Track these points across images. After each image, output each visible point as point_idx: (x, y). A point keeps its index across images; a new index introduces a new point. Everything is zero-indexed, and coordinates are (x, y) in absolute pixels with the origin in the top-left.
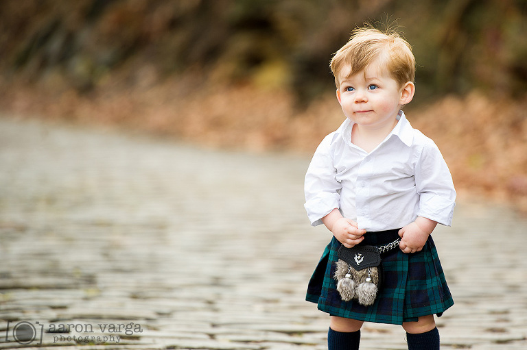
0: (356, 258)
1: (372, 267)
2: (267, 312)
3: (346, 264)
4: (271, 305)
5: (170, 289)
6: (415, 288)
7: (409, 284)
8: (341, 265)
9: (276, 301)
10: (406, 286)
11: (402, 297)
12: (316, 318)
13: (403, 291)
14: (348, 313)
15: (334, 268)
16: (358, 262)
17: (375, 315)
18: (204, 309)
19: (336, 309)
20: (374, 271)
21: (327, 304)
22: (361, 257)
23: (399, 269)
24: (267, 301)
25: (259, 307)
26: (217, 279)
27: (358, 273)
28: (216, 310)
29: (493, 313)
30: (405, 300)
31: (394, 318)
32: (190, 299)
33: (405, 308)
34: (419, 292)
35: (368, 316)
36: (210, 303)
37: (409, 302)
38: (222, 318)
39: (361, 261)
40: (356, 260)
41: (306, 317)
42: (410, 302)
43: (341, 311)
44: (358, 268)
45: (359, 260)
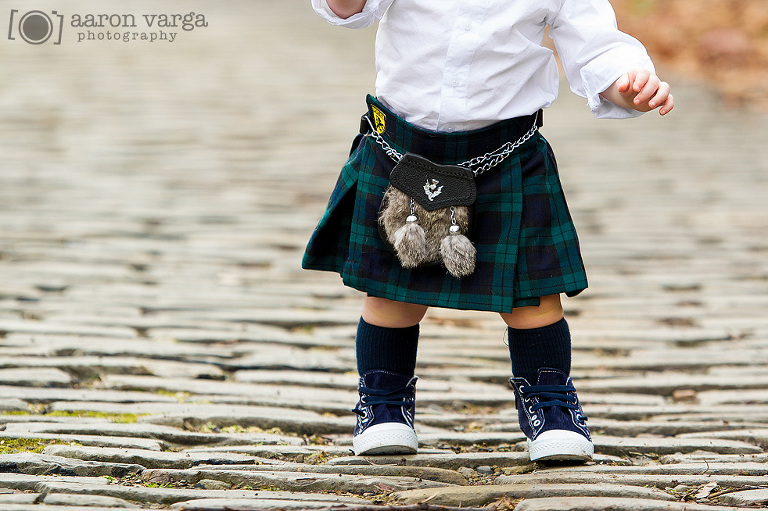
0: (426, 188)
1: (457, 206)
2: (246, 284)
3: (405, 198)
4: (254, 274)
5: (64, 242)
6: (535, 243)
7: (524, 234)
8: (395, 199)
9: (264, 265)
10: (520, 238)
11: (512, 260)
12: (340, 297)
13: (513, 249)
14: (403, 292)
15: (377, 205)
16: (431, 196)
17: (458, 295)
18: (128, 281)
19: (379, 285)
20: (460, 212)
21: (361, 274)
22: (438, 186)
23: (505, 208)
24: (246, 265)
25: (232, 277)
26: (153, 223)
27: (428, 215)
28: (149, 283)
29: (671, 289)
30: (517, 265)
31: (496, 299)
32: (100, 262)
33: (516, 279)
34: (541, 249)
35: (443, 296)
36: (140, 268)
37: (524, 268)
38: (163, 297)
39: (436, 194)
40: (427, 192)
41: (318, 297)
42: (526, 269)
43: (390, 288)
44: (430, 206)
45: (433, 191)
